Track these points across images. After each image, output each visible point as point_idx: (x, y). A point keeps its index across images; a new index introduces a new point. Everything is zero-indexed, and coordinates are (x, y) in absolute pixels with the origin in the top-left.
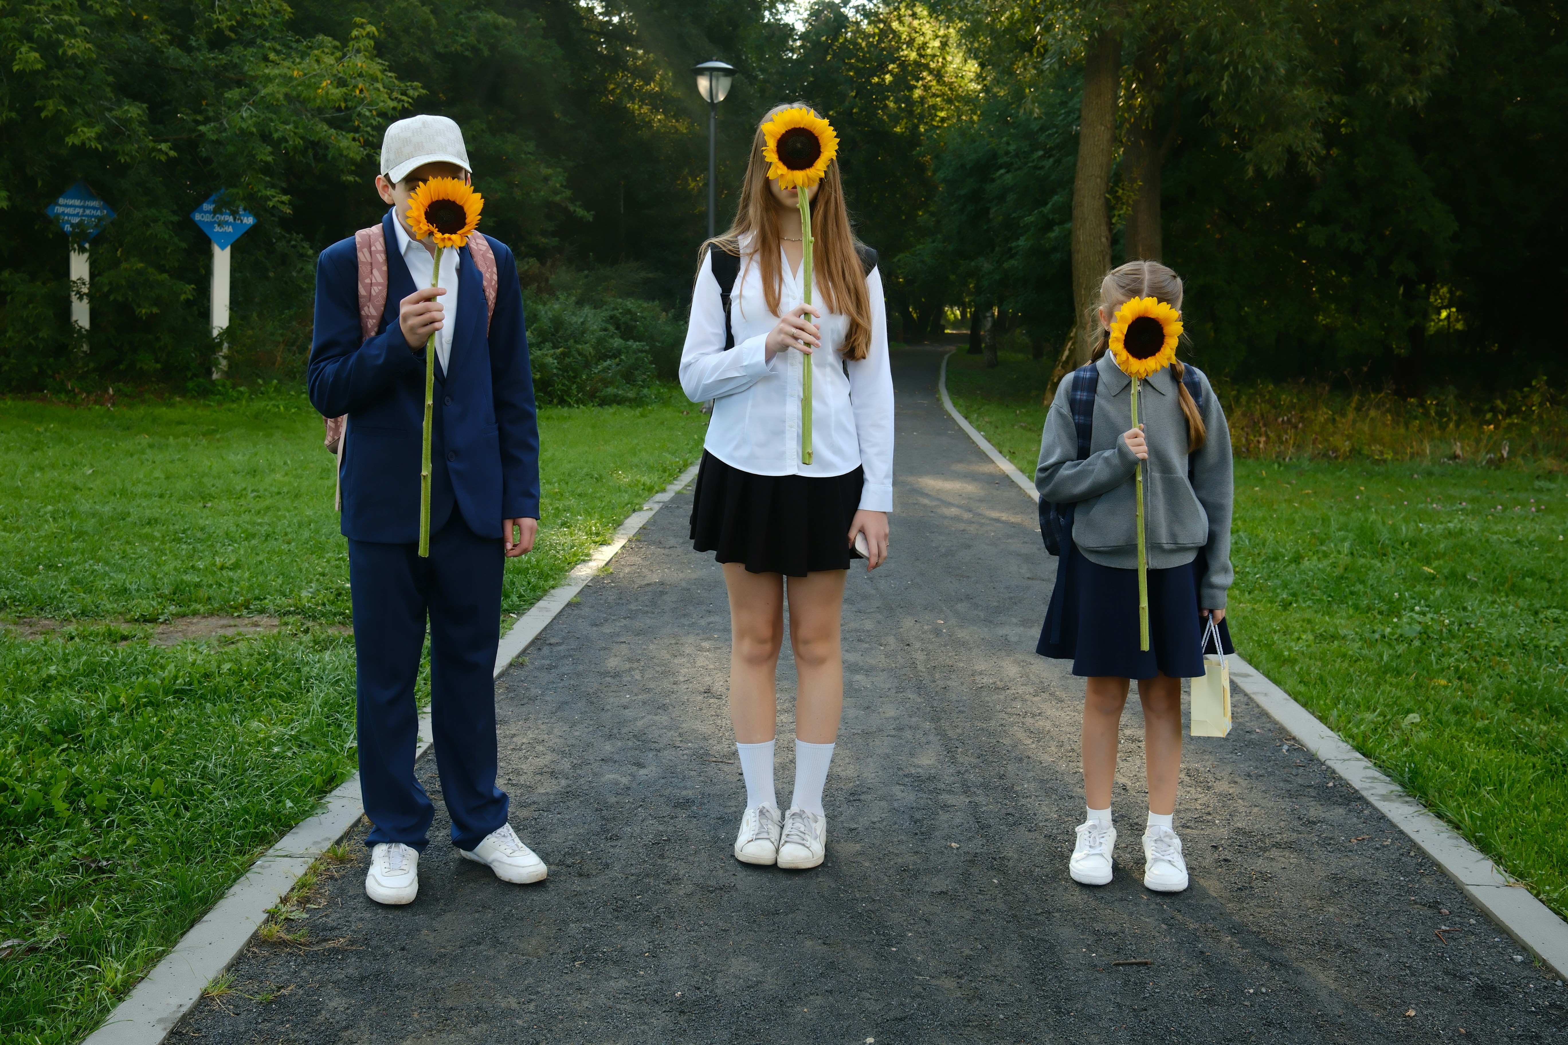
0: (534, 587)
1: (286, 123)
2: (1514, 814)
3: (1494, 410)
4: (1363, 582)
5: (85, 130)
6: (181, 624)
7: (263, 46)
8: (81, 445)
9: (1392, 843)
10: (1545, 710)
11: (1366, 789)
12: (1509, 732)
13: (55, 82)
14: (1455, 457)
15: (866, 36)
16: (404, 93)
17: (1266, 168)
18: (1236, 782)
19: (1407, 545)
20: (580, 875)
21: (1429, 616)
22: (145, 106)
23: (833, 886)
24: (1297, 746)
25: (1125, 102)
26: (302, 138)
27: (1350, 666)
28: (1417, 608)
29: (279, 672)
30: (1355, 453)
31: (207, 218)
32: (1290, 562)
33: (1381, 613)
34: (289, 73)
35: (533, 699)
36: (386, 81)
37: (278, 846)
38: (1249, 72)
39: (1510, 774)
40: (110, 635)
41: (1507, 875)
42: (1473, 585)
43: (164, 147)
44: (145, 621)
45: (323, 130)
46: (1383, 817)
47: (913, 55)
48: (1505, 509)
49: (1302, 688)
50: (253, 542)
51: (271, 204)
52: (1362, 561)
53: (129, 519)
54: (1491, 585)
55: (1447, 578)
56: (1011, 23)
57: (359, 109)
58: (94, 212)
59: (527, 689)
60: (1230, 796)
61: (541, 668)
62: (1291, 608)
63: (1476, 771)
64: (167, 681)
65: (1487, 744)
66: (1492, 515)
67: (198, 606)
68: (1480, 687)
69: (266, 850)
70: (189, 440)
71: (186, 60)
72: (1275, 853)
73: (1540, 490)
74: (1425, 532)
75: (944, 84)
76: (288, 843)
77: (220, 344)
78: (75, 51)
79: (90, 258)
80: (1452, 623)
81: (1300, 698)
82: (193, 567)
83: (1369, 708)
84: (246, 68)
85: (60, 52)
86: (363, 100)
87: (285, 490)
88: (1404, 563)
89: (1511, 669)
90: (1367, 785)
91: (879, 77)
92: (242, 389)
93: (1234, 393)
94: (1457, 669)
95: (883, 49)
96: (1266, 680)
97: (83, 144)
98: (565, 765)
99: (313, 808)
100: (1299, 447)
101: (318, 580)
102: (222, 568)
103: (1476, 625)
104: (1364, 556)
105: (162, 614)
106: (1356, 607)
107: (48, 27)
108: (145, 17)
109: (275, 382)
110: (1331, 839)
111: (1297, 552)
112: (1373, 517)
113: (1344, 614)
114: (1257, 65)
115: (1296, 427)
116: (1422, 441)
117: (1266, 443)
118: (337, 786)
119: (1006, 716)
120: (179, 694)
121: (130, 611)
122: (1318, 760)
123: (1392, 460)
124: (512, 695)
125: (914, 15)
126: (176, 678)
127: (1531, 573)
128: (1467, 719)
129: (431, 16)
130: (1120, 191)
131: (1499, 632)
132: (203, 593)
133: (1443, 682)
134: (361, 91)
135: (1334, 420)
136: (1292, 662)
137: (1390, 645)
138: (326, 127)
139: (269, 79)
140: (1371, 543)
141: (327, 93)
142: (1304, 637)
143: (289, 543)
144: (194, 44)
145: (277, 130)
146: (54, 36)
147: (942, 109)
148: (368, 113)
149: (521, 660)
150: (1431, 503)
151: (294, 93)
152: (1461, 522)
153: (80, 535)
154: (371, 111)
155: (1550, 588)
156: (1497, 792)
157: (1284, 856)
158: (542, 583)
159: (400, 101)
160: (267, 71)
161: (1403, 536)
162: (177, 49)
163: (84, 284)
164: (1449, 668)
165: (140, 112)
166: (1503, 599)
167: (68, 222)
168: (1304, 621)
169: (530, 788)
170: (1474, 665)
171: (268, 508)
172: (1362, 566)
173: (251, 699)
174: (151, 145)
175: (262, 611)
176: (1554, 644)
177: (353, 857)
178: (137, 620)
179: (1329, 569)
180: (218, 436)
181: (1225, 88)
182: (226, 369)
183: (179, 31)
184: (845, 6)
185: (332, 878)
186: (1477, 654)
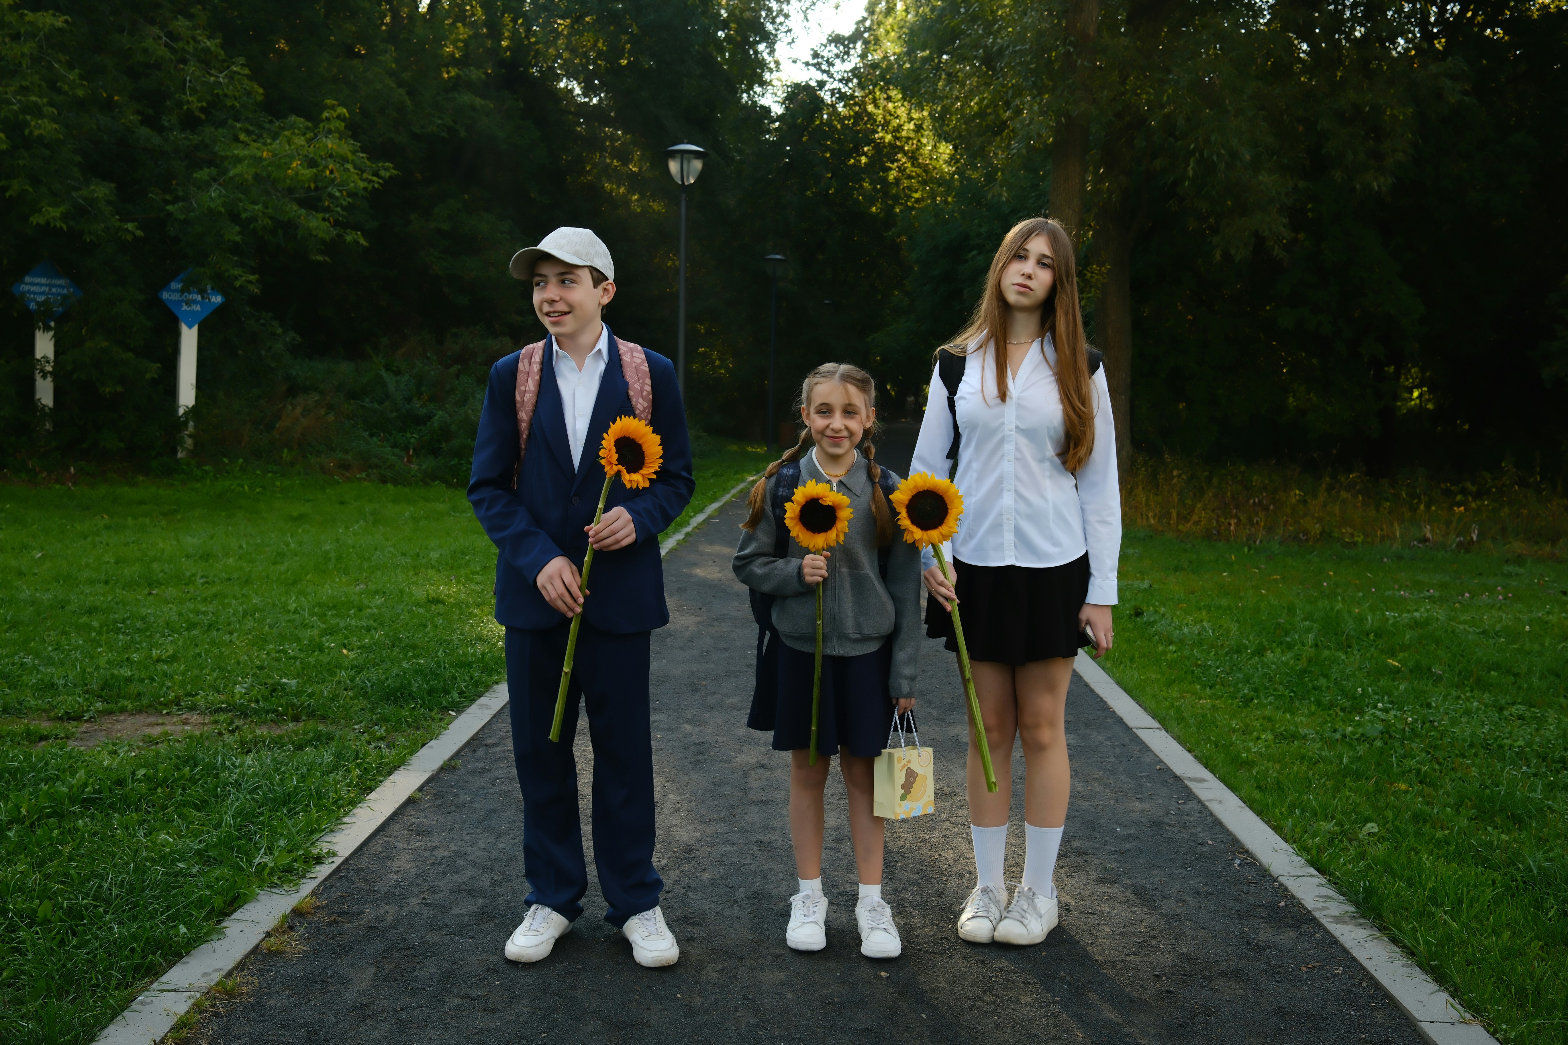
0: (476, 682)
1: (255, 203)
2: (1472, 938)
3: (1463, 491)
4: (1326, 676)
5: (50, 209)
6: (107, 722)
7: (233, 127)
8: (35, 527)
9: (1344, 971)
10: (1508, 817)
11: (1319, 909)
12: (1470, 844)
13: (21, 162)
14: (1425, 540)
15: (842, 119)
16: (376, 174)
17: (1233, 252)
18: (1184, 901)
19: (1372, 636)
20: (485, 1010)
21: (1393, 713)
22: (113, 185)
23: (752, 1021)
24: (1250, 860)
25: (1094, 187)
26: (270, 218)
27: (1309, 769)
28: (1380, 705)
29: (197, 777)
30: (1326, 536)
31: (175, 297)
32: (1253, 654)
33: (1343, 710)
34: (259, 154)
35: (460, 807)
36: (358, 162)
37: (163, 979)
38: (1215, 158)
39: (1468, 893)
40: (28, 734)
41: (1462, 1009)
42: (1438, 679)
43: (130, 226)
44: (69, 719)
45: (293, 210)
46: (1334, 942)
47: (889, 138)
48: (1472, 598)
49: (1257, 794)
50: (194, 632)
51: (238, 284)
52: (1326, 653)
53: (69, 608)
54: (1456, 679)
55: (1411, 671)
56: (980, 108)
57: (329, 189)
58: (60, 291)
59: (457, 795)
60: (1177, 917)
61: (472, 773)
62: (1251, 705)
63: (1434, 890)
64: (75, 789)
65: (1446, 857)
66: (1460, 603)
67: (126, 703)
68: (1441, 792)
69: (152, 983)
70: (147, 521)
71: (156, 140)
72: (1221, 983)
73: (1509, 575)
74: (1391, 621)
75: (919, 165)
76: (176, 975)
77: (186, 423)
78: (41, 131)
79: (54, 336)
80: (1415, 721)
81: (1255, 806)
82: (128, 659)
83: (1326, 815)
84: (217, 148)
85: (26, 132)
86: (333, 180)
87: (236, 576)
88: (1368, 655)
89: (1474, 772)
90: (1320, 905)
91: (854, 158)
92: (207, 468)
93: (1206, 473)
94: (1418, 771)
95: (859, 132)
96: (1222, 785)
97: (48, 223)
98: (485, 881)
99: (208, 934)
100: (1270, 529)
101: (254, 675)
102: (158, 660)
103: (1440, 723)
104: (1329, 648)
105: (88, 711)
106: (1319, 703)
107: (15, 107)
108: (116, 98)
109: (241, 461)
110: (1280, 966)
111: (1261, 643)
112: (1339, 606)
113: (1306, 711)
114: (1223, 152)
115: (1267, 509)
116: (1392, 524)
117: (1237, 525)
118: (239, 907)
119: (951, 826)
120: (87, 803)
121: (54, 707)
122: (1271, 876)
123: (1362, 543)
124: (439, 802)
125: (889, 99)
126: (86, 785)
127: (1496, 667)
128: (1426, 829)
129: (407, 98)
130: (1089, 275)
131: (1464, 730)
132: (134, 688)
133: (1403, 787)
134: (331, 172)
135: (1305, 501)
136: (1249, 764)
137: (1350, 745)
138: (295, 207)
139: (238, 160)
140: (1336, 634)
141: (297, 174)
142: (1263, 737)
143: (231, 633)
144: (166, 124)
145: (246, 210)
146: (21, 117)
147: (916, 191)
148: (337, 194)
149: (453, 763)
150: (1399, 590)
151: (265, 173)
152: (1427, 611)
153: (14, 625)
154: (341, 191)
155: (1516, 682)
156: (1455, 914)
157: (1229, 987)
158: (485, 678)
159: (371, 181)
160: (236, 152)
161: (1368, 627)
162: (148, 130)
163: (48, 362)
164: (1410, 771)
165: (107, 192)
166: (1468, 694)
167: (34, 300)
168: (1264, 718)
169: (444, 909)
170: (1437, 767)
171: (215, 596)
172: (1325, 659)
173: (164, 807)
174: (118, 224)
175: (193, 708)
176: (1518, 743)
177: (245, 990)
178: (61, 719)
179: (1292, 662)
180: (179, 517)
181: (1191, 173)
182: (191, 448)
183: (151, 112)
184: (821, 89)
185: (217, 1015)
186: (1439, 754)
